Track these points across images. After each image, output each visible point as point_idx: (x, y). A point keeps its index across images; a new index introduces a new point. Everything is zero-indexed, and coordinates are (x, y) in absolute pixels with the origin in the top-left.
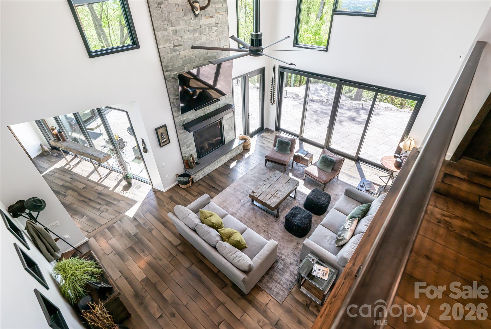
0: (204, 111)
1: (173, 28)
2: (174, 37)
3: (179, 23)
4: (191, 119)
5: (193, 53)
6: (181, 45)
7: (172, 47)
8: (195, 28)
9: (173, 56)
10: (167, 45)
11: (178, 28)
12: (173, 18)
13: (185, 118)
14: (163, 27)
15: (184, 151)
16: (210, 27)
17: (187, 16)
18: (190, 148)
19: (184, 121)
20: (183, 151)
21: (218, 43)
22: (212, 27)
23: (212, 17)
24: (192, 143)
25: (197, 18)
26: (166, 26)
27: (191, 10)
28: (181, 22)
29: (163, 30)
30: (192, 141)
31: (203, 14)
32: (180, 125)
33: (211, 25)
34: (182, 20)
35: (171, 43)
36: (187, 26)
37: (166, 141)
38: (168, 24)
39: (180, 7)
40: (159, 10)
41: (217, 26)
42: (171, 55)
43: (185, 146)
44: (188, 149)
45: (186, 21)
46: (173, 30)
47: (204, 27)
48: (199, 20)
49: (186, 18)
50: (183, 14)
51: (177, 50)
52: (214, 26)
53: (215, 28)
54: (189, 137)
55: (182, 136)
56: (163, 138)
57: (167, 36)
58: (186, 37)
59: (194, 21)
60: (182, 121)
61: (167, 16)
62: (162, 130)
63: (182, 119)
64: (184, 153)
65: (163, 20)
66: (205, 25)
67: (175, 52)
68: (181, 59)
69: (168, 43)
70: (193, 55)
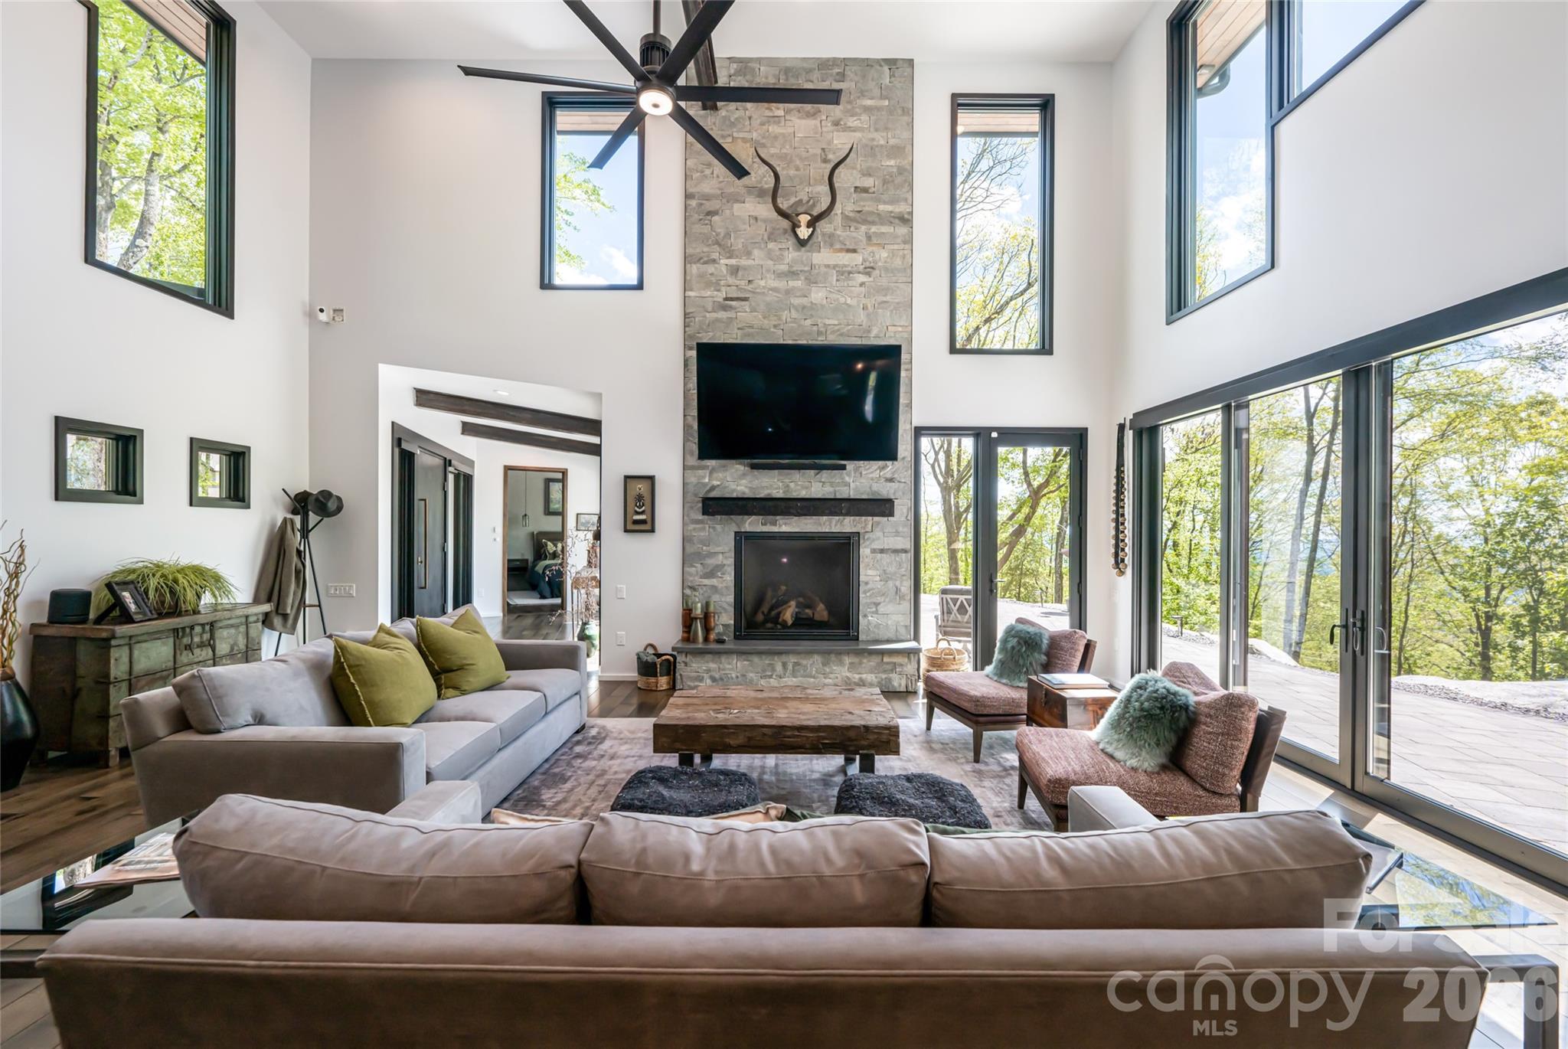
0: (788, 486)
1: (733, 262)
2: (731, 280)
3: (749, 254)
4: (734, 490)
5: (776, 323)
6: (745, 299)
7: (721, 300)
8: (795, 269)
9: (717, 320)
10: (709, 293)
11: (744, 262)
12: (738, 244)
13: (719, 483)
14: (708, 256)
15: (691, 581)
16: (845, 273)
17: (775, 241)
18: (714, 582)
19: (713, 488)
20: (691, 579)
21: (868, 315)
22: (850, 273)
23: (854, 251)
24: (726, 568)
25: (803, 249)
26: (715, 256)
27: (789, 231)
28: (756, 252)
29: (705, 263)
30: (725, 562)
31: (825, 242)
32: (696, 495)
33: (850, 269)
34: (760, 248)
35: (719, 290)
36: (771, 262)
37: (643, 522)
38: (722, 252)
39: (759, 223)
40: (707, 224)
41: (869, 274)
42: (714, 315)
43: (699, 565)
44: (706, 582)
45: (770, 252)
46: (732, 266)
47: (823, 269)
48: (810, 254)
49: (771, 245)
50: (766, 237)
51: (731, 308)
52: (859, 273)
53: (862, 278)
54: (719, 546)
55: (694, 529)
56: (638, 510)
57: (712, 274)
58: (762, 283)
59: (792, 254)
60: (705, 485)
61: (724, 237)
62: (641, 487)
63: (707, 480)
64: (691, 588)
65: (710, 242)
66: (828, 266)
67: (725, 311)
68: (739, 329)
69: (712, 289)
70: (775, 326)
